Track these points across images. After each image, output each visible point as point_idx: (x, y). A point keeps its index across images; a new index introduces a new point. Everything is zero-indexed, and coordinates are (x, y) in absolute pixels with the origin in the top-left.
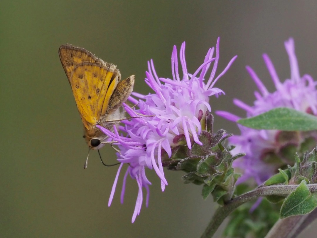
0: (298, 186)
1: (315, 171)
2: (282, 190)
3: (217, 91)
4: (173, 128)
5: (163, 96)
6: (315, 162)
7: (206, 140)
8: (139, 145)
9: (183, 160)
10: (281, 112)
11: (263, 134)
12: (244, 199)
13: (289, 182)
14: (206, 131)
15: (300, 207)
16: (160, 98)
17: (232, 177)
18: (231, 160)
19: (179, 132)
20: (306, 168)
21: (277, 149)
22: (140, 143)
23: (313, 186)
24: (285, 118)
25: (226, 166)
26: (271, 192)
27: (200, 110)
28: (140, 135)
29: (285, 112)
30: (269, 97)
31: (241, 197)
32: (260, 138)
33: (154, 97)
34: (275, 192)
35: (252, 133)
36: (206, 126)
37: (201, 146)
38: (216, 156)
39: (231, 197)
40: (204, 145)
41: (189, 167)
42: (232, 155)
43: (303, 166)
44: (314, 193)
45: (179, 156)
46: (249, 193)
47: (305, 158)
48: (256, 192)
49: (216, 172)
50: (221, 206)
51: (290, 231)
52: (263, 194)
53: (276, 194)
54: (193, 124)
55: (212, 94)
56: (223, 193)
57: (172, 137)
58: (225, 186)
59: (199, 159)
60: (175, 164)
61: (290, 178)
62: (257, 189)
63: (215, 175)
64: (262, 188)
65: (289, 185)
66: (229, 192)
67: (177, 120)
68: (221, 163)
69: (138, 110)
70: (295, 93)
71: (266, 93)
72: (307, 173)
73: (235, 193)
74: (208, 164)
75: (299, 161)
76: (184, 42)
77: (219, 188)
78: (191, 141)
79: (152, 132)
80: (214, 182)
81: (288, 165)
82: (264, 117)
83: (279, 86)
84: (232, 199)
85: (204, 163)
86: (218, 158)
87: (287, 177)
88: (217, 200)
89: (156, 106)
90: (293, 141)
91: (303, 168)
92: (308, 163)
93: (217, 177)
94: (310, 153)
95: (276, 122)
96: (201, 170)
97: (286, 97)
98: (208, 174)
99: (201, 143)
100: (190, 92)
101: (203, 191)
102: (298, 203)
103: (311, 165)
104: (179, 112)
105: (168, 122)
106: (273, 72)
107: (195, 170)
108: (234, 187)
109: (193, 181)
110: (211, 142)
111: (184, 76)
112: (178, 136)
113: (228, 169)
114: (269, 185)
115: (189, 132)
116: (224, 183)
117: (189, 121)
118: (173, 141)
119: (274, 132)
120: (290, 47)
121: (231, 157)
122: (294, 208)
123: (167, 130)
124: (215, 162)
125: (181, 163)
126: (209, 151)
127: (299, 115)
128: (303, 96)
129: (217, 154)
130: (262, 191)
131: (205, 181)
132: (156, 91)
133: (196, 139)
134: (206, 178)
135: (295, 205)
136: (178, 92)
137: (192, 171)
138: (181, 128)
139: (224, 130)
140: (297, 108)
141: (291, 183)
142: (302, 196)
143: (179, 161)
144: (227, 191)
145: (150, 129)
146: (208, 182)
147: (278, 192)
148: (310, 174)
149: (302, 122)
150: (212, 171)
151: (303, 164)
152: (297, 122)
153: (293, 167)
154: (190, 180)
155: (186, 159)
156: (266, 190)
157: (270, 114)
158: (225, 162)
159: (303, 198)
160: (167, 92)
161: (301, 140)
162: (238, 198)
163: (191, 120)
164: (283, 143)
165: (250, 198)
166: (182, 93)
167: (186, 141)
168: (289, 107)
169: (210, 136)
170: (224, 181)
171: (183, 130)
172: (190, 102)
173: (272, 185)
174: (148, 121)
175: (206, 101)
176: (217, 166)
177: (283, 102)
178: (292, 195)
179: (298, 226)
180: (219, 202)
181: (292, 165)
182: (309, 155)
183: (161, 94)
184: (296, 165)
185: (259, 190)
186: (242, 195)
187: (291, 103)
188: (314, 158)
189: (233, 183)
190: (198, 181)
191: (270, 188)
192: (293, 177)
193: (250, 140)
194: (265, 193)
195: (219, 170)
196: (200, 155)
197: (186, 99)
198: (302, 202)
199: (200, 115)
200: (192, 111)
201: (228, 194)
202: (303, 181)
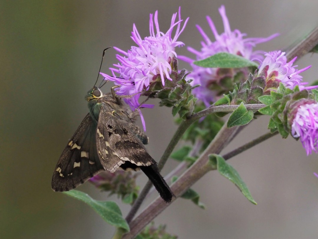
0: (238, 106)
1: (248, 95)
2: (226, 108)
3: (180, 43)
4: (152, 70)
5: (144, 48)
6: (248, 89)
7: (174, 77)
8: (129, 82)
9: (159, 91)
10: (222, 55)
11: (209, 70)
12: (200, 115)
13: (231, 103)
14: (174, 71)
15: (240, 120)
16: (142, 50)
17: (192, 101)
18: (191, 89)
19: (156, 73)
20: (242, 93)
21: (218, 80)
22: (129, 81)
23: (249, 106)
24: (224, 60)
25: (188, 94)
26: (219, 110)
27: (169, 57)
28: (129, 76)
29: (225, 55)
30: (212, 46)
31: (198, 114)
32: (207, 73)
33: (138, 49)
34: (222, 110)
35: (201, 70)
36: (173, 67)
37: (171, 81)
38: (181, 87)
39: (191, 114)
40: (173, 81)
41: (163, 96)
42: (191, 86)
43: (240, 92)
44: (249, 111)
45: (156, 88)
46: (204, 111)
47: (241, 86)
48: (209, 110)
49: (181, 98)
50: (185, 120)
51: (230, 135)
52: (213, 111)
53: (223, 111)
54: (165, 66)
55: (176, 46)
56: (186, 112)
57: (152, 76)
58: (188, 107)
59: (170, 90)
60: (154, 94)
61: (231, 100)
62: (209, 108)
63: (181, 100)
64: (213, 107)
65: (231, 106)
66: (190, 111)
67: (155, 65)
68: (185, 92)
69: (127, 58)
70: (229, 42)
71: (210, 43)
72: (243, 97)
73: (194, 111)
74: (176, 93)
75: (237, 88)
76: (157, 11)
77: (184, 109)
78: (164, 78)
79: (138, 74)
80: (180, 105)
81: (230, 92)
82: (211, 59)
83: (218, 37)
84: (192, 116)
85: (173, 93)
86: (182, 88)
87: (229, 100)
88: (182, 116)
89: (140, 55)
90: (228, 75)
91: (240, 93)
92: (243, 90)
93: (182, 101)
94: (244, 83)
95: (219, 62)
96: (171, 97)
97: (223, 45)
98: (176, 100)
99: (171, 80)
100: (163, 45)
101: (173, 111)
102: (239, 117)
103: (245, 91)
104: (156, 59)
105: (149, 66)
106: (213, 28)
107: (167, 97)
108: (193, 108)
109: (166, 104)
110: (177, 78)
111: (157, 34)
112: (155, 75)
113: (189, 96)
114: (217, 106)
115: (163, 72)
116: (187, 105)
117: (163, 64)
118: (152, 79)
119: (215, 69)
120: (222, 11)
121: (190, 88)
122: (237, 121)
123: (149, 72)
124: (180, 91)
125: (158, 93)
126: (176, 84)
127: (234, 58)
128: (234, 44)
129: (181, 86)
130: (212, 110)
131: (174, 105)
132: (139, 45)
133: (168, 77)
134: (175, 102)
135: (237, 119)
136: (154, 45)
137: (165, 98)
138: (157, 69)
139: (185, 70)
140: (231, 52)
141: (232, 104)
142: (242, 113)
143: (157, 92)
144: (189, 110)
145: (136, 71)
146: (176, 105)
147: (224, 110)
148: (245, 97)
149: (237, 62)
150: (179, 98)
151: (240, 90)
152: (233, 62)
153: (233, 93)
154: (164, 104)
155: (161, 90)
156: (216, 109)
157: (215, 57)
158: (187, 91)
159: (242, 114)
160: (147, 46)
161: (234, 74)
162: (196, 115)
163: (164, 64)
164: (222, 76)
165: (204, 114)
166: (157, 46)
167: (161, 78)
168: (226, 52)
169: (176, 74)
170: (187, 104)
171: (159, 71)
172: (163, 52)
173: (220, 105)
174: (136, 67)
175: (173, 50)
176: (182, 94)
177: (221, 48)
178: (235, 112)
179: (235, 132)
180: (183, 118)
181: (232, 91)
182: (244, 84)
183: (142, 47)
184: (234, 91)
185: (210, 109)
186: (199, 112)
187: (227, 49)
188: (247, 86)
189: (192, 105)
190: (169, 105)
191: (219, 107)
192: (233, 99)
193: (199, 75)
194: (215, 111)
195: (183, 97)
196: (171, 87)
197: (160, 49)
198: (242, 117)
199: (170, 60)
200: (165, 58)
201: (190, 112)
202: (242, 102)
